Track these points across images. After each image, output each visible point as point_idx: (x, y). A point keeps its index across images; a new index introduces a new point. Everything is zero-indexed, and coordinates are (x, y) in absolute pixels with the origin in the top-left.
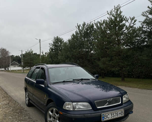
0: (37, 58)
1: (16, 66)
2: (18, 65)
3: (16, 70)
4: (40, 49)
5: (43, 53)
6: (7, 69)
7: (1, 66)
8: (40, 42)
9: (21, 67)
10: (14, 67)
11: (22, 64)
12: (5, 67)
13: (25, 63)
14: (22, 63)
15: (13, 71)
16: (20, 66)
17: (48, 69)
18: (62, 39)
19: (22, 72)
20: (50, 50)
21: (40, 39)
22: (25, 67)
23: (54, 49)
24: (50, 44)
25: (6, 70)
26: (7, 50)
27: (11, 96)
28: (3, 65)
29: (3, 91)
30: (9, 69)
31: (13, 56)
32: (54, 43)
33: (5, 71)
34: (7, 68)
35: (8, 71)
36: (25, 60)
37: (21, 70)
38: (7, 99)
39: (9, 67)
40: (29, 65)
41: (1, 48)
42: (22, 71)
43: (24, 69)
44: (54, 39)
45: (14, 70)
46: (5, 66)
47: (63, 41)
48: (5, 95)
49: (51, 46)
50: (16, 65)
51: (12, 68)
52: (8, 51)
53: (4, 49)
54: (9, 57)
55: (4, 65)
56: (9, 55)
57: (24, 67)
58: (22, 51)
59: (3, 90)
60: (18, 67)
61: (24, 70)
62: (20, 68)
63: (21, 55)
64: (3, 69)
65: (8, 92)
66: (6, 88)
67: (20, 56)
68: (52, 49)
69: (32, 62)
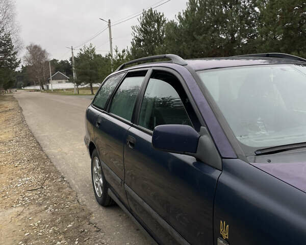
0: (105, 63)
1: (63, 81)
2: (66, 79)
3: (62, 90)
4: (111, 43)
5: (117, 51)
6: (45, 87)
7: (35, 82)
8: (109, 26)
9: (73, 82)
10: (59, 82)
11: (74, 77)
12: (42, 83)
13: (79, 75)
14: (74, 74)
15: (56, 91)
16: (71, 81)
17: (194, 73)
18: (161, 14)
19: (74, 93)
20: (132, 43)
21: (109, 20)
22: (81, 83)
23: (143, 41)
24: (133, 28)
25: (43, 89)
26: (43, 49)
27: (50, 157)
28: (37, 79)
29: (31, 138)
30: (50, 88)
31: (54, 60)
32: (142, 27)
33: (42, 92)
34: (45, 84)
35: (48, 91)
36: (79, 69)
37: (73, 89)
38: (38, 165)
39: (49, 82)
40: (88, 78)
41: (31, 45)
42: (76, 92)
43: (80, 87)
44: (142, 15)
45: (59, 89)
46: (41, 80)
47: (164, 21)
48: (36, 152)
49: (135, 34)
50: (62, 79)
51: (54, 85)
52: (44, 51)
53: (36, 47)
54: (47, 63)
55: (39, 80)
56: (46, 58)
57: (78, 84)
58: (72, 49)
59: (34, 136)
60: (66, 82)
61: (78, 89)
62: (71, 85)
63: (71, 60)
64: (38, 87)
65: (45, 143)
66: (39, 132)
67: (70, 62)
68: (139, 41)
69: (94, 71)
